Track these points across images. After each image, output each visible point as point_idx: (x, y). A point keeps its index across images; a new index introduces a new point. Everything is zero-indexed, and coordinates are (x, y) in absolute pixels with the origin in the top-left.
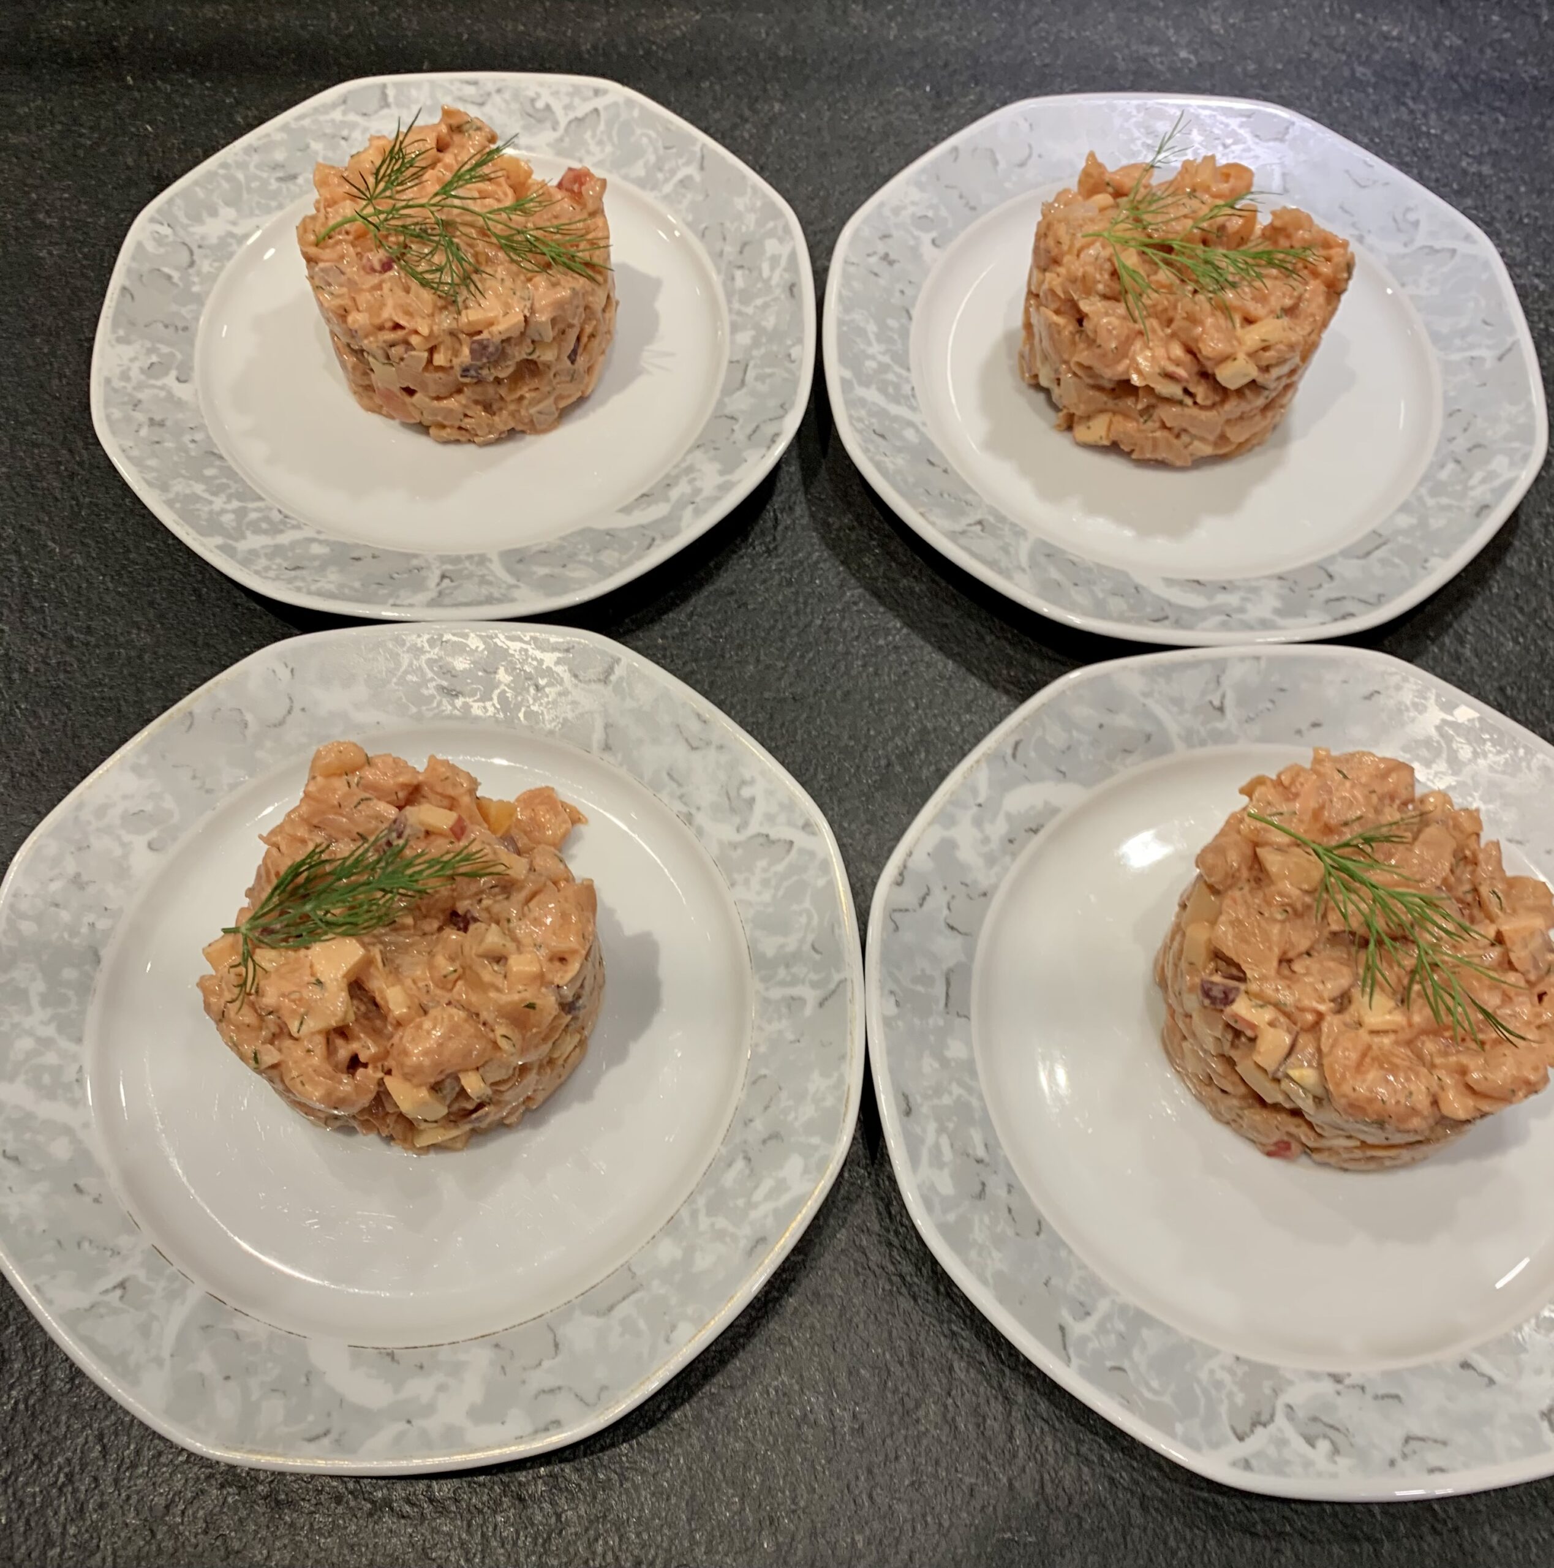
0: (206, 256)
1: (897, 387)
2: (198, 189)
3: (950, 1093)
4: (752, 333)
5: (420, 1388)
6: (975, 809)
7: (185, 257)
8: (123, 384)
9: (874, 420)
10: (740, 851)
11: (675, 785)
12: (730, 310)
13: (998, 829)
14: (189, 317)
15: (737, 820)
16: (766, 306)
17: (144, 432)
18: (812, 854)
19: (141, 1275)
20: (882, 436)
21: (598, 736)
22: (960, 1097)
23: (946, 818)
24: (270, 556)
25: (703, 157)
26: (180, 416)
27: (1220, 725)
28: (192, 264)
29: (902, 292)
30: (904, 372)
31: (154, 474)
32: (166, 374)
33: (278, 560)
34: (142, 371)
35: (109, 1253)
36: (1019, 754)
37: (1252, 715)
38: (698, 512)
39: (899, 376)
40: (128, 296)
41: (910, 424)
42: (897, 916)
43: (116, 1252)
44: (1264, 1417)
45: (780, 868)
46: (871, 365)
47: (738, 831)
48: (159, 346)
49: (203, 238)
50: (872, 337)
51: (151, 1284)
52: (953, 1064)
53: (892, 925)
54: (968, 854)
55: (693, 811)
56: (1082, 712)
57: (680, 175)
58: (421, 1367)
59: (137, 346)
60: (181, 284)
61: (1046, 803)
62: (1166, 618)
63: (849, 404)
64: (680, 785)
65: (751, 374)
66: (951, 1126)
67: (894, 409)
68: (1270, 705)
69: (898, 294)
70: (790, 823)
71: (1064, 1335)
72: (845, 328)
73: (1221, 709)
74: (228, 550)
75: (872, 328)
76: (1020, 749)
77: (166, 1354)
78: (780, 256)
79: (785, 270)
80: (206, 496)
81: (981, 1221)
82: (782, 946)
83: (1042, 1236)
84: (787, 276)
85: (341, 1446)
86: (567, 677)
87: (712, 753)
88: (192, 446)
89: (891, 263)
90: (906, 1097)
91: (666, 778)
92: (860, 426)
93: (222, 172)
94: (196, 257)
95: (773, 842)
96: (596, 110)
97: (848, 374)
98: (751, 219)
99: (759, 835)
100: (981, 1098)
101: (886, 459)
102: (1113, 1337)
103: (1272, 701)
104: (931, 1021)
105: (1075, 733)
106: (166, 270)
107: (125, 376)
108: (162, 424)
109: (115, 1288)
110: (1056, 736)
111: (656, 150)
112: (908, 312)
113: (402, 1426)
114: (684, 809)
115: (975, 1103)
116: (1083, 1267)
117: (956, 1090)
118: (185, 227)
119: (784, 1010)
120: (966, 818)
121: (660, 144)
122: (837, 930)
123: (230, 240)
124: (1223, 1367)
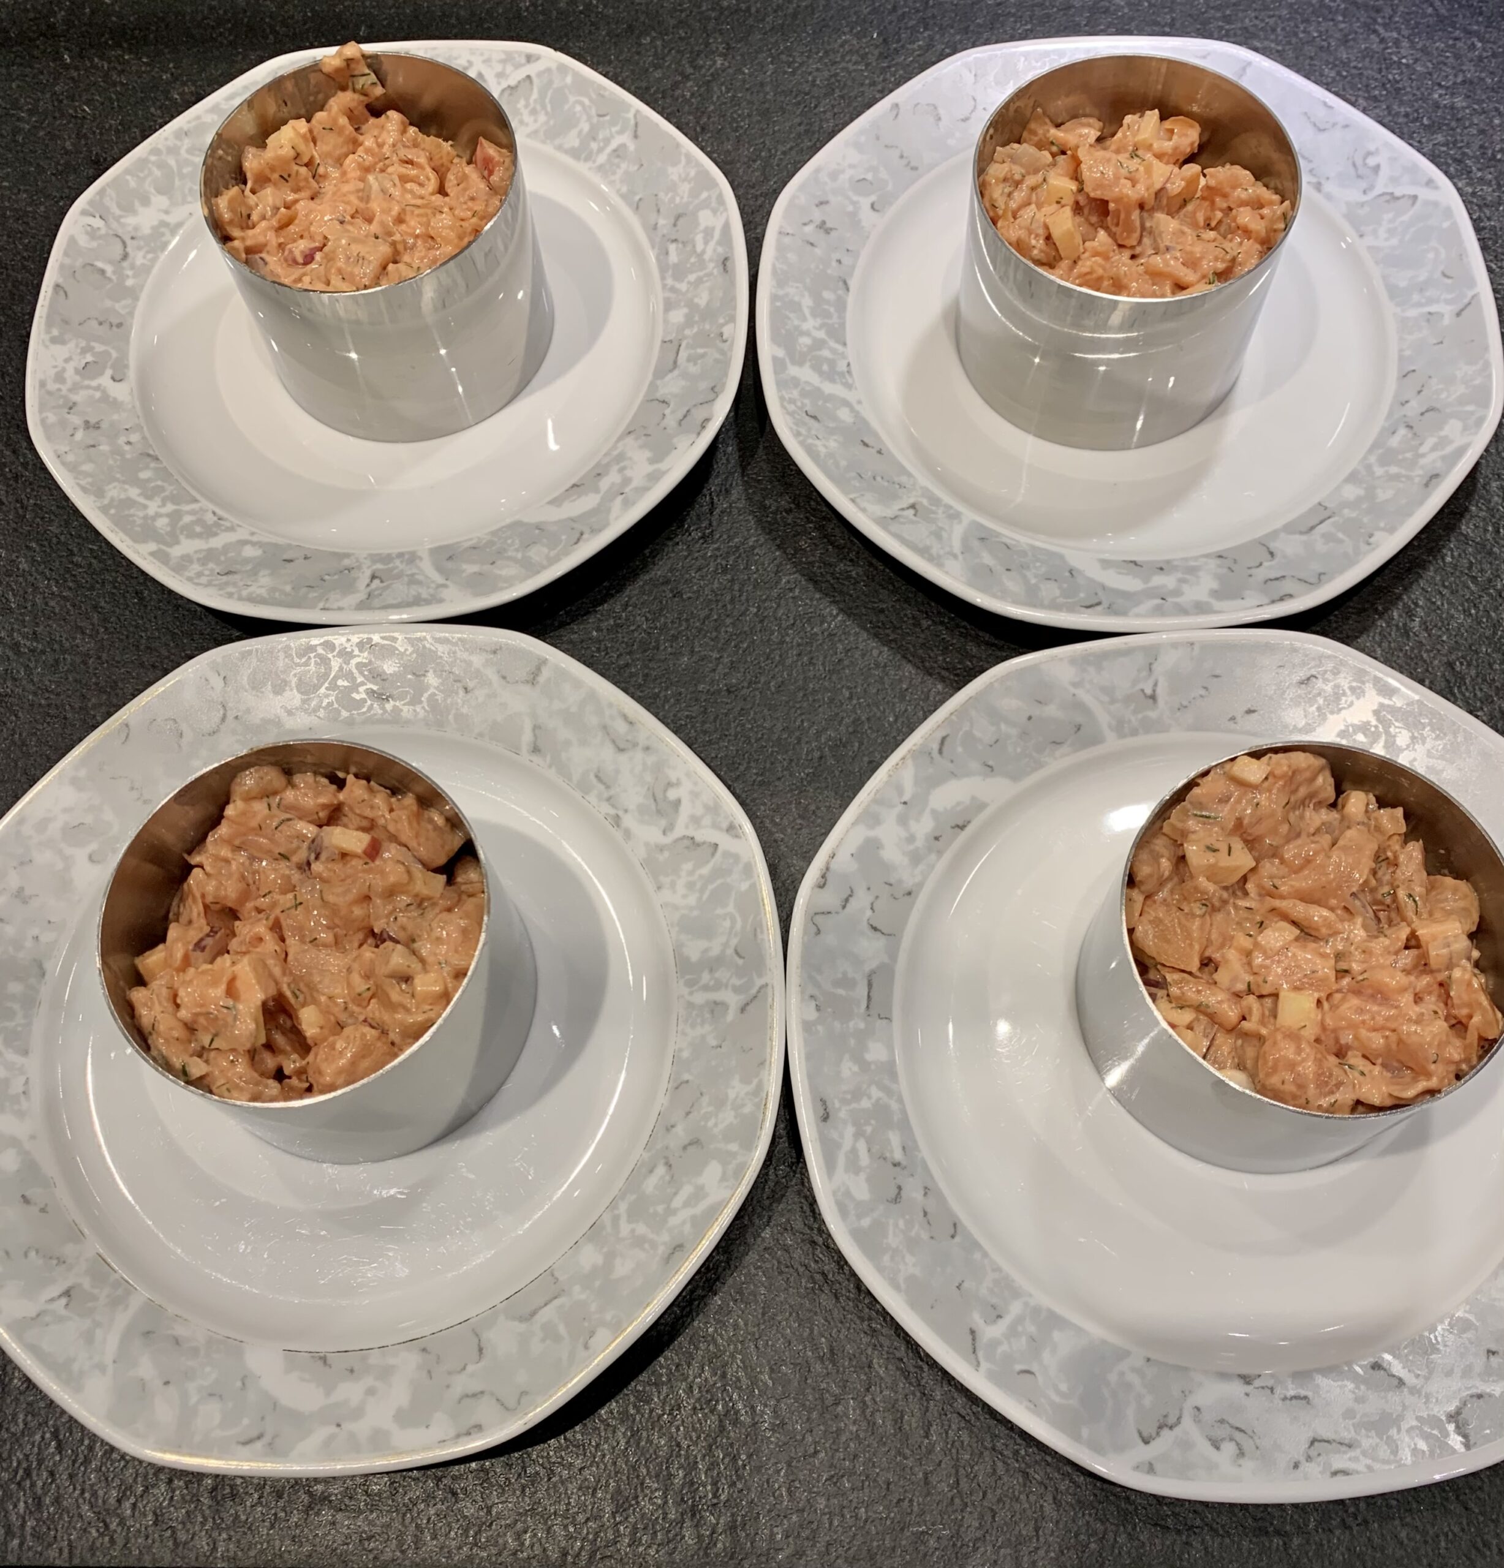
0: (139, 248)
1: (832, 363)
2: (129, 177)
3: (870, 1097)
4: (685, 310)
5: (350, 1391)
6: (901, 807)
7: (118, 249)
8: (57, 386)
9: (807, 401)
10: (666, 854)
11: (602, 787)
12: (664, 286)
13: (923, 827)
14: (123, 312)
15: (663, 823)
16: (699, 281)
17: (79, 435)
18: (736, 858)
19: (86, 1283)
20: (815, 418)
21: (527, 737)
22: (879, 1099)
23: (870, 818)
24: (203, 562)
25: (636, 125)
26: (115, 417)
27: (1152, 714)
28: (125, 256)
29: (839, 261)
30: (840, 348)
31: (90, 480)
32: (102, 373)
33: (211, 565)
34: (77, 371)
35: (55, 1262)
36: (945, 749)
37: (1185, 703)
38: (627, 504)
39: (834, 351)
40: (62, 293)
41: (846, 403)
42: (819, 919)
43: (61, 1261)
44: (1171, 1420)
45: (705, 871)
46: (805, 341)
47: (664, 833)
48: (93, 344)
49: (136, 229)
50: (807, 312)
51: (96, 1291)
52: (873, 1067)
53: (814, 929)
54: (892, 853)
55: (621, 813)
56: (1010, 704)
57: (614, 144)
58: (352, 1371)
59: (71, 345)
60: (114, 277)
61: (973, 798)
62: (1099, 604)
63: (780, 384)
64: (608, 787)
65: (683, 354)
66: (869, 1129)
67: (828, 388)
68: (1203, 692)
69: (834, 264)
70: (715, 826)
71: (974, 1339)
72: (778, 304)
73: (1153, 697)
74: (161, 557)
75: (807, 302)
76: (946, 743)
77: (108, 1358)
78: (713, 229)
79: (719, 243)
80: (142, 500)
81: (896, 1225)
82: (706, 950)
83: (957, 1239)
84: (720, 250)
85: (273, 1450)
86: (495, 678)
87: (639, 755)
88: (127, 448)
89: (828, 231)
90: (823, 1102)
91: (594, 781)
92: (791, 407)
93: (153, 158)
94: (129, 249)
95: (698, 845)
96: (529, 77)
97: (781, 353)
98: (685, 188)
99: (684, 837)
100: (900, 1100)
101: (817, 442)
102: (1024, 1339)
103: (1206, 688)
104: (851, 1024)
105: (1003, 727)
106: (99, 264)
107: (60, 377)
108: (97, 426)
109: (60, 1296)
110: (984, 731)
111: (589, 118)
112: (845, 283)
113: (333, 1429)
114: (612, 812)
115: (894, 1106)
116: (998, 1269)
117: (875, 1093)
118: (117, 219)
119: (708, 1016)
120: (890, 817)
121: (593, 112)
122: (760, 936)
123: (163, 230)
124: (1134, 1370)
